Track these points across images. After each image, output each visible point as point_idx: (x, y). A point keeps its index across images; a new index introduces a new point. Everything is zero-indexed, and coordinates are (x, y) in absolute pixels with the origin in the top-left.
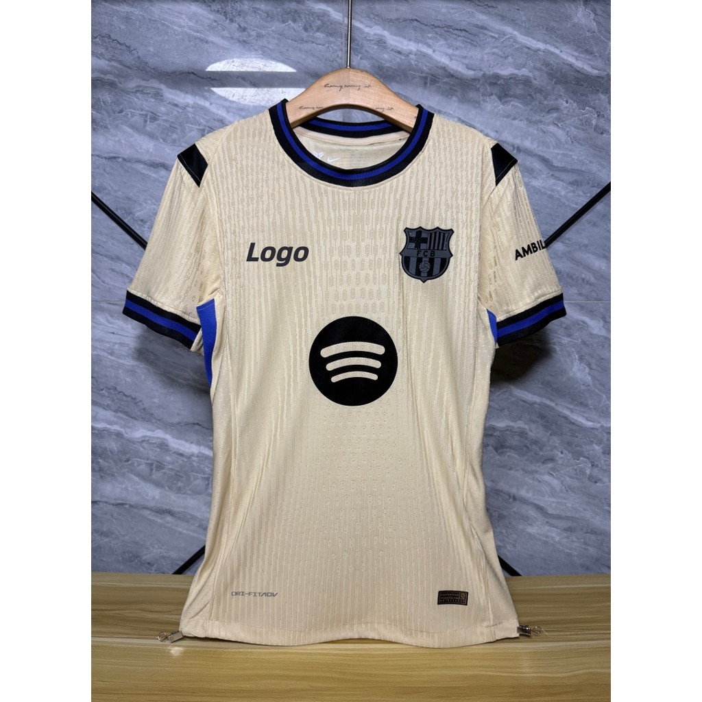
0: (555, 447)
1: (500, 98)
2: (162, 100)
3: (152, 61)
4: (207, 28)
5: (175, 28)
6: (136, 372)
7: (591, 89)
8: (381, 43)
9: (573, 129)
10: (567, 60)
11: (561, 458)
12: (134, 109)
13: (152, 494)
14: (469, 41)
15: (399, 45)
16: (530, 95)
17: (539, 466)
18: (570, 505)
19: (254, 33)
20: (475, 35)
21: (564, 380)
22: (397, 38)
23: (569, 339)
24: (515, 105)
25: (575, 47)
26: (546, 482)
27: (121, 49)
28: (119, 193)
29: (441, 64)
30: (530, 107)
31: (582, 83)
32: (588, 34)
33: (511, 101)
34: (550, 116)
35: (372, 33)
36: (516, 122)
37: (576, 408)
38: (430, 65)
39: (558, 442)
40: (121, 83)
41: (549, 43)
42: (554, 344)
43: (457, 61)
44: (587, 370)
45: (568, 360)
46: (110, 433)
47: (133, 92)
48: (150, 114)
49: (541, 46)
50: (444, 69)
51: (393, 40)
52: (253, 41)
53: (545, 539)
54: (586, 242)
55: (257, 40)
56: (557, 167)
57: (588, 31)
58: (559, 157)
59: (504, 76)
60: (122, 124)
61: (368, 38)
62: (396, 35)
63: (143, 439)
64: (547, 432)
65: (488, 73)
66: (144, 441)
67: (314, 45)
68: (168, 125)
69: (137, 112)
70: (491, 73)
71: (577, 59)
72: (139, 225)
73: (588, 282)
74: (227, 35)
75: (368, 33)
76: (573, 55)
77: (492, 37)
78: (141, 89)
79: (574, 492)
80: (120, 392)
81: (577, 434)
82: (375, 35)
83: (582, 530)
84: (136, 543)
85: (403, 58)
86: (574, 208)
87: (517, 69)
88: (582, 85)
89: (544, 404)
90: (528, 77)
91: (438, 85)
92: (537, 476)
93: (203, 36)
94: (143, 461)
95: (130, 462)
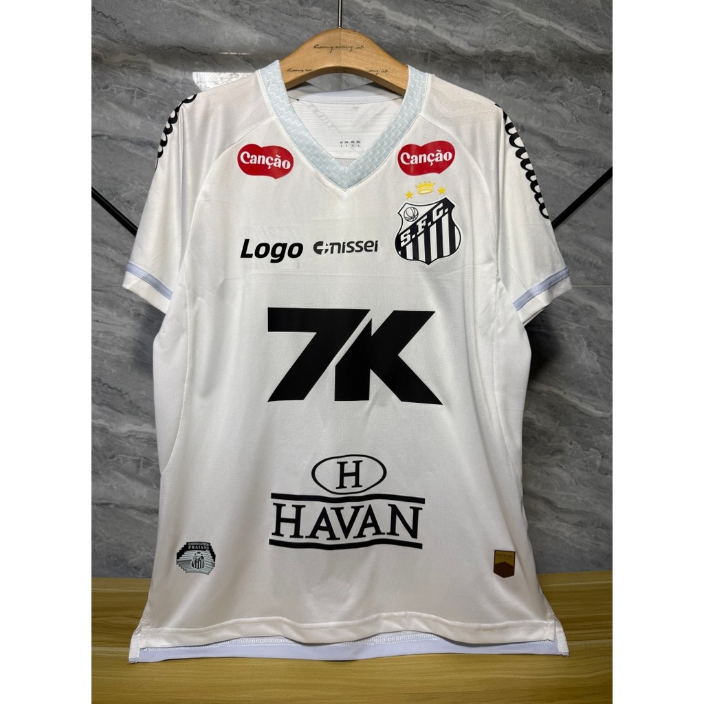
0: (564, 437)
1: (503, 76)
2: (150, 76)
3: (140, 35)
6: (121, 362)
7: (595, 67)
8: (379, 18)
9: (578, 108)
10: (571, 38)
11: (571, 449)
12: (121, 85)
13: (139, 492)
14: (471, 17)
15: (399, 20)
16: (534, 73)
17: (547, 458)
18: (580, 499)
19: (246, 7)
20: (476, 11)
21: (572, 367)
22: (396, 13)
23: (576, 325)
24: (519, 84)
25: (579, 24)
26: (555, 474)
27: (106, 22)
28: (104, 172)
29: (442, 41)
30: (534, 85)
31: (587, 61)
32: (592, 11)
33: (514, 79)
34: (554, 94)
35: (370, 7)
36: (520, 101)
37: (586, 397)
38: (430, 41)
39: (567, 432)
40: (105, 58)
41: (553, 20)
42: (562, 330)
43: (459, 37)
44: (596, 357)
45: (576, 347)
47: (119, 67)
48: (137, 90)
49: (544, 22)
50: (445, 45)
51: (391, 15)
52: (245, 15)
53: (554, 534)
54: (593, 224)
55: (250, 14)
56: (562, 147)
57: (592, 8)
58: (564, 137)
59: (507, 53)
60: (107, 100)
61: (366, 13)
62: (395, 10)
63: (129, 434)
64: (556, 422)
65: (490, 50)
66: (131, 436)
67: (310, 19)
68: (156, 102)
69: (124, 88)
70: (494, 50)
71: (581, 37)
72: (125, 206)
73: (595, 266)
74: (219, 8)
75: (366, 8)
76: (577, 33)
77: (494, 12)
78: (127, 64)
79: (585, 485)
80: (104, 384)
81: (586, 424)
82: (373, 9)
83: (593, 524)
84: (122, 546)
85: (403, 33)
86: (580, 189)
87: (519, 46)
88: (587, 63)
89: (552, 392)
90: (531, 54)
91: (439, 61)
92: (546, 468)
93: (193, 9)
94: (129, 457)
95: (115, 459)
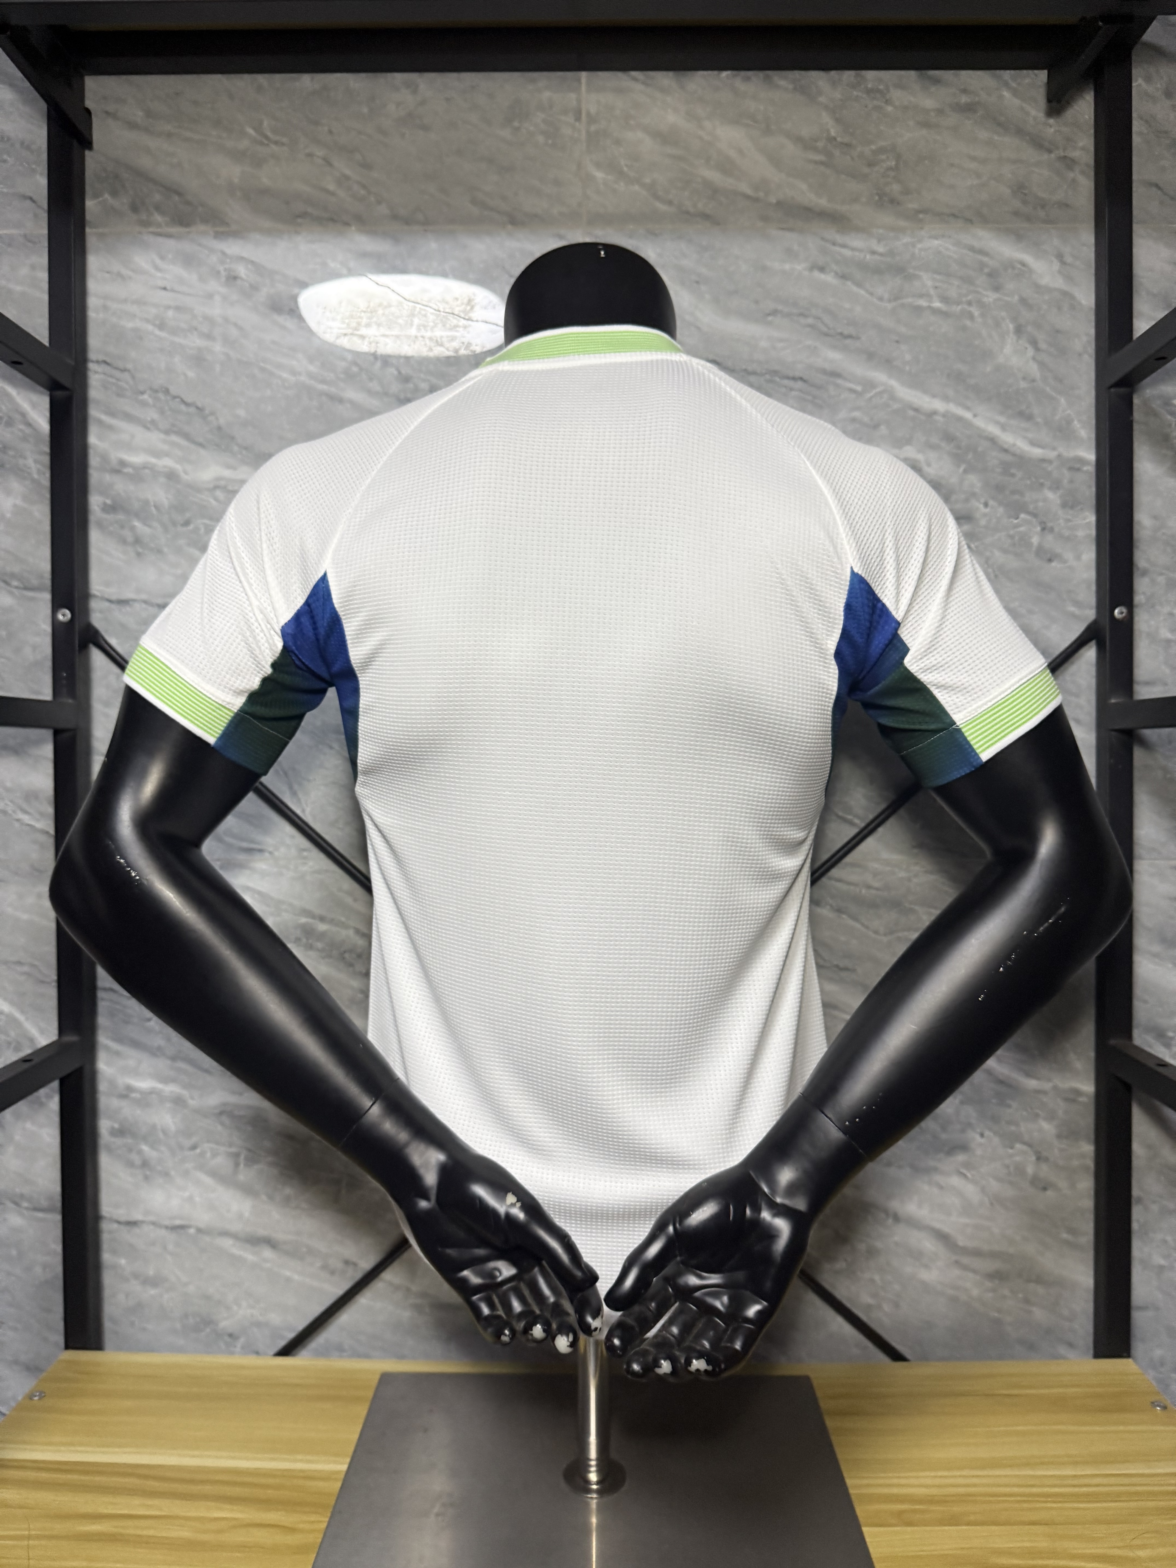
0: (970, 1125)
4: (342, 376)
5: (285, 375)
7: (1028, 482)
9: (997, 553)
10: (985, 431)
11: (981, 1145)
12: (211, 519)
13: (237, 1208)
17: (940, 1160)
18: (998, 1231)
19: (424, 386)
20: (819, 387)
25: (999, 407)
26: (953, 1188)
27: (188, 413)
31: (1013, 471)
32: (1023, 385)
39: (975, 1115)
41: (953, 401)
46: (162, 1098)
47: (209, 490)
49: (939, 405)
53: (952, 1292)
57: (1024, 379)
60: (188, 545)
63: (223, 1108)
66: (225, 1112)
71: (1004, 429)
74: (378, 388)
76: (997, 423)
77: (851, 390)
78: (222, 483)
79: (1006, 1208)
81: (1009, 1102)
83: (1020, 1276)
84: (207, 1298)
88: (1013, 475)
92: (938, 1178)
93: (333, 390)
94: (222, 1149)
95: (198, 1151)
